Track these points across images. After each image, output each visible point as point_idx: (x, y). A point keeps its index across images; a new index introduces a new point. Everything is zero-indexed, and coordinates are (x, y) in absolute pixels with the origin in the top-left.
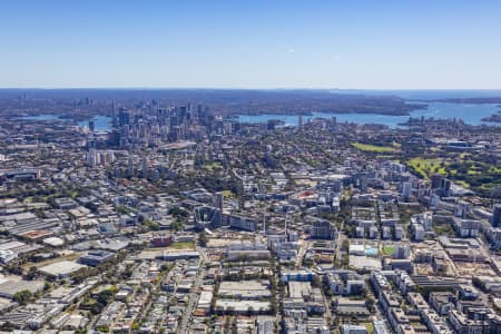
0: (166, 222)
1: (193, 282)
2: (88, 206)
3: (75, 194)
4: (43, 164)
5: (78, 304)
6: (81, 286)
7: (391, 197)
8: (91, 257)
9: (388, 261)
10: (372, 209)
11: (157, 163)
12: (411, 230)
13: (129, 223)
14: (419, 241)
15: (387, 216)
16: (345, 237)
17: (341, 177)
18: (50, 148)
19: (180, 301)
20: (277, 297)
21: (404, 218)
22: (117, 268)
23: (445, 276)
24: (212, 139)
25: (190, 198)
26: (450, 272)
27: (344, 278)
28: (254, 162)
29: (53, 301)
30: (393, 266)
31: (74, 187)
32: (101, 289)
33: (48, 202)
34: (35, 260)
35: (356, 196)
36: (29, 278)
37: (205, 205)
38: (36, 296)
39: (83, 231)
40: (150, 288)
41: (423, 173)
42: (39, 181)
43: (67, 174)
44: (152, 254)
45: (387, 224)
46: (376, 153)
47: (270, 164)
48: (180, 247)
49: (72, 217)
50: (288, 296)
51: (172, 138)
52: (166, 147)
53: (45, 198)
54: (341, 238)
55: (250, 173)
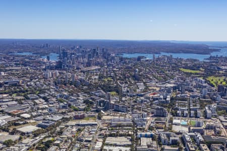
0: (82, 106)
1: (93, 137)
2: (44, 98)
3: (38, 92)
4: (23, 77)
5: (35, 147)
6: (37, 138)
7: (197, 96)
8: (43, 124)
9: (192, 128)
10: (186, 102)
11: (80, 77)
12: (205, 112)
13: (64, 107)
14: (209, 118)
15: (193, 106)
16: (171, 116)
17: (172, 85)
18: (27, 69)
19: (86, 146)
20: (135, 145)
21: (202, 107)
22: (56, 129)
23: (220, 136)
24: (108, 66)
25: (95, 95)
26: (223, 134)
27: (169, 136)
28: (128, 77)
29: (23, 145)
30: (194, 131)
31: (38, 89)
32: (47, 139)
33: (24, 96)
34: (16, 125)
35: (179, 95)
36: (12, 133)
37: (102, 99)
38: (15, 142)
39: (40, 111)
40: (71, 139)
41: (214, 84)
42: (20, 86)
43: (35, 82)
44: (74, 123)
45: (193, 110)
46: (191, 73)
47: (137, 78)
48: (88, 120)
49: (35, 104)
50: (140, 145)
51: (89, 65)
52: (85, 69)
53: (23, 94)
54: (169, 116)
55: (126, 83)
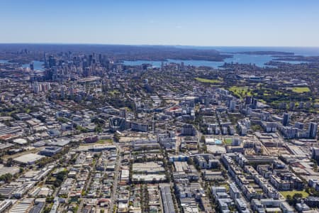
0: (92, 127)
1: (116, 164)
2: (39, 118)
3: (29, 111)
4: (3, 91)
5: (44, 181)
6: (44, 169)
7: (223, 110)
8: (47, 150)
9: (230, 147)
10: (214, 117)
11: (78, 90)
12: (238, 129)
13: (68, 128)
14: (244, 135)
15: (224, 121)
16: (201, 134)
17: (193, 98)
18: (7, 81)
19: (109, 177)
20: (169, 171)
21: (233, 122)
22: (66, 157)
23: (262, 155)
24: (110, 75)
25: (103, 112)
26: (264, 153)
27: (207, 159)
28: (139, 89)
29: (27, 179)
30: (233, 151)
31: (27, 106)
32: (58, 171)
33: (11, 116)
34: (10, 153)
35: (204, 109)
36: (8, 165)
37: (114, 116)
38: (15, 176)
39: (38, 134)
40: (89, 169)
41: (239, 95)
42: (3, 103)
43: (21, 98)
44: (86, 148)
45: (224, 125)
46: (210, 83)
47: (149, 90)
48: (103, 143)
49: (29, 126)
50: (175, 171)
51: (85, 74)
52: (82, 80)
53: (10, 114)
54: (199, 135)
55: (138, 96)
